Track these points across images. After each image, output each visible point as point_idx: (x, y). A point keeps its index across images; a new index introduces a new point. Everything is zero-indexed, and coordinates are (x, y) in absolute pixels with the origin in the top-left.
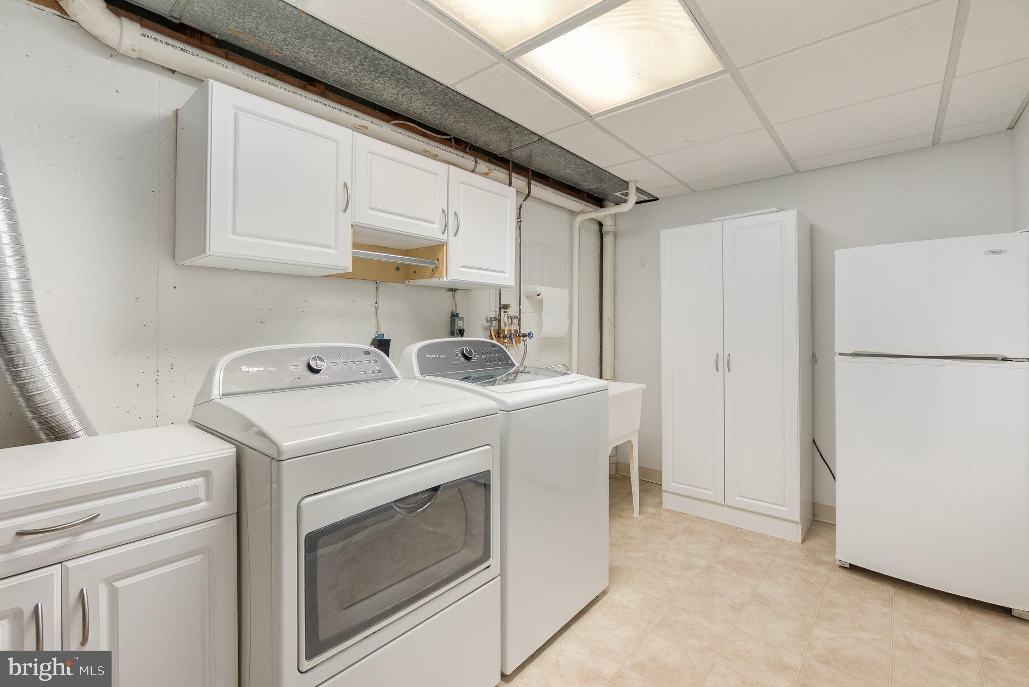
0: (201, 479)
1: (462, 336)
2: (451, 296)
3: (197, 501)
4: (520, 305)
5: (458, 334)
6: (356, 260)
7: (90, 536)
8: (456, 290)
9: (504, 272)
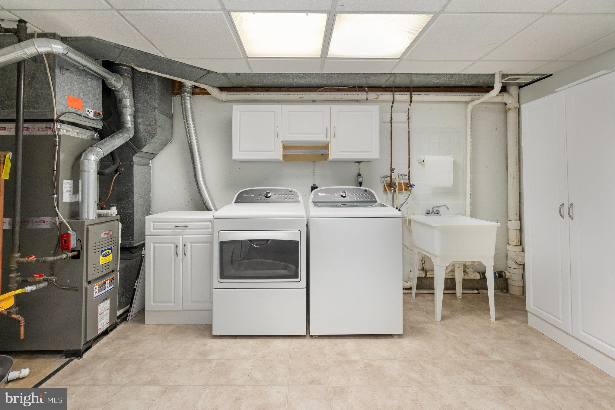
0: (210, 223)
1: (360, 186)
2: (358, 165)
3: (209, 228)
4: (409, 167)
5: (358, 185)
6: (285, 156)
7: (187, 231)
8: (361, 162)
9: (371, 152)
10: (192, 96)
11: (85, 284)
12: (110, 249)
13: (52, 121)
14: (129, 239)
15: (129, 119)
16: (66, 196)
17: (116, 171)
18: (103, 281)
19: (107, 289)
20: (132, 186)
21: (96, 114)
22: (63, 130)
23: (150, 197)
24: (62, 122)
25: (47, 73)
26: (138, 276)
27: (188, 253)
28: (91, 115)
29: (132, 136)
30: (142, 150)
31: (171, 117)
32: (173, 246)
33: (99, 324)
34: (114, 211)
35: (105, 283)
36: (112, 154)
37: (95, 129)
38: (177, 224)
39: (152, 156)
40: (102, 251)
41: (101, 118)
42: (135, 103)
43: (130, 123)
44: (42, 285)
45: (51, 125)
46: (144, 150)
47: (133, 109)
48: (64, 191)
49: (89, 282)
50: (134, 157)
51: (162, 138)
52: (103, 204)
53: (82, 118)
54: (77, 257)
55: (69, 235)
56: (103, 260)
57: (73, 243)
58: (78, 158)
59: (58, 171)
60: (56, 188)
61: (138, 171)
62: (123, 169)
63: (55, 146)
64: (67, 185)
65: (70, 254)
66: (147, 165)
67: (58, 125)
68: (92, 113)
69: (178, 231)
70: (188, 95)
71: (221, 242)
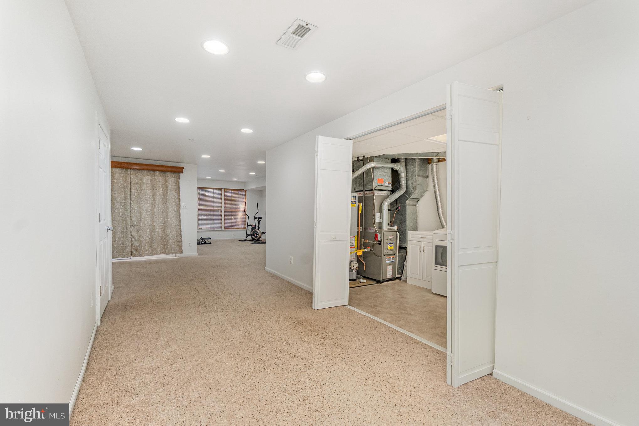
0: (432, 236)
3: (432, 239)
7: (425, 240)
10: (437, 164)
11: (383, 256)
12: (393, 244)
13: (373, 190)
14: (404, 243)
15: (403, 183)
16: (378, 220)
17: (397, 209)
18: (389, 257)
19: (391, 261)
20: (406, 216)
21: (389, 184)
22: (376, 193)
23: (417, 222)
24: (376, 190)
25: (371, 172)
26: (405, 260)
27: (425, 251)
28: (387, 185)
29: (404, 191)
30: (410, 198)
31: (427, 177)
32: (419, 247)
33: (388, 274)
34: (395, 228)
35: (390, 258)
36: (396, 200)
37: (389, 190)
38: (421, 236)
39: (418, 200)
40: (389, 244)
41: (391, 185)
42: (407, 174)
43: (404, 185)
44: (369, 250)
45: (372, 191)
46: (411, 197)
47: (406, 177)
48: (377, 218)
49: (384, 255)
50: (407, 202)
51: (420, 190)
52: (391, 224)
53: (383, 187)
54: (380, 244)
55: (377, 235)
56: (389, 248)
57: (379, 238)
58: (381, 204)
59: (375, 210)
60: (374, 217)
61: (409, 209)
62: (400, 208)
63: (374, 200)
64: (378, 215)
65: (378, 242)
66: (415, 205)
67: (375, 192)
68: (387, 184)
69: (421, 239)
70: (435, 163)
71: (436, 246)
